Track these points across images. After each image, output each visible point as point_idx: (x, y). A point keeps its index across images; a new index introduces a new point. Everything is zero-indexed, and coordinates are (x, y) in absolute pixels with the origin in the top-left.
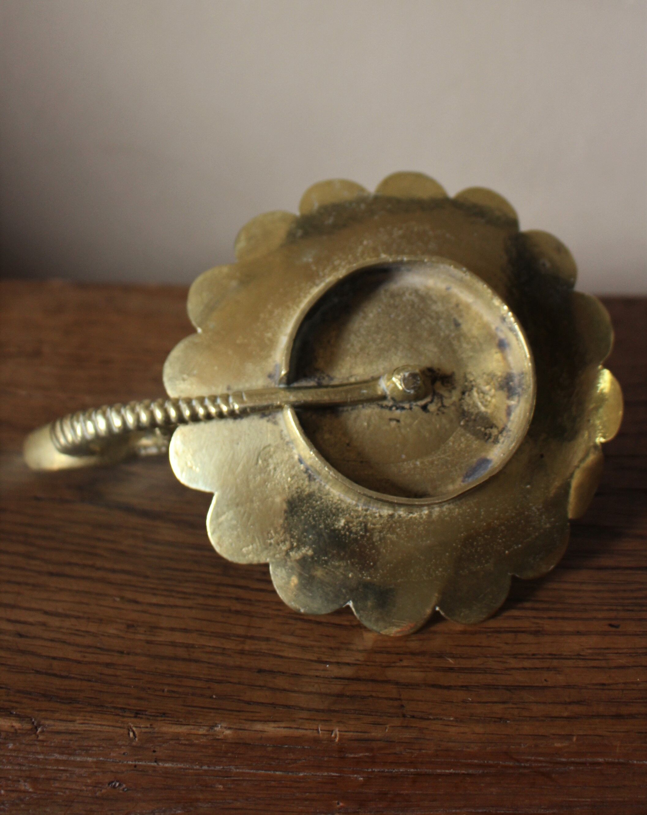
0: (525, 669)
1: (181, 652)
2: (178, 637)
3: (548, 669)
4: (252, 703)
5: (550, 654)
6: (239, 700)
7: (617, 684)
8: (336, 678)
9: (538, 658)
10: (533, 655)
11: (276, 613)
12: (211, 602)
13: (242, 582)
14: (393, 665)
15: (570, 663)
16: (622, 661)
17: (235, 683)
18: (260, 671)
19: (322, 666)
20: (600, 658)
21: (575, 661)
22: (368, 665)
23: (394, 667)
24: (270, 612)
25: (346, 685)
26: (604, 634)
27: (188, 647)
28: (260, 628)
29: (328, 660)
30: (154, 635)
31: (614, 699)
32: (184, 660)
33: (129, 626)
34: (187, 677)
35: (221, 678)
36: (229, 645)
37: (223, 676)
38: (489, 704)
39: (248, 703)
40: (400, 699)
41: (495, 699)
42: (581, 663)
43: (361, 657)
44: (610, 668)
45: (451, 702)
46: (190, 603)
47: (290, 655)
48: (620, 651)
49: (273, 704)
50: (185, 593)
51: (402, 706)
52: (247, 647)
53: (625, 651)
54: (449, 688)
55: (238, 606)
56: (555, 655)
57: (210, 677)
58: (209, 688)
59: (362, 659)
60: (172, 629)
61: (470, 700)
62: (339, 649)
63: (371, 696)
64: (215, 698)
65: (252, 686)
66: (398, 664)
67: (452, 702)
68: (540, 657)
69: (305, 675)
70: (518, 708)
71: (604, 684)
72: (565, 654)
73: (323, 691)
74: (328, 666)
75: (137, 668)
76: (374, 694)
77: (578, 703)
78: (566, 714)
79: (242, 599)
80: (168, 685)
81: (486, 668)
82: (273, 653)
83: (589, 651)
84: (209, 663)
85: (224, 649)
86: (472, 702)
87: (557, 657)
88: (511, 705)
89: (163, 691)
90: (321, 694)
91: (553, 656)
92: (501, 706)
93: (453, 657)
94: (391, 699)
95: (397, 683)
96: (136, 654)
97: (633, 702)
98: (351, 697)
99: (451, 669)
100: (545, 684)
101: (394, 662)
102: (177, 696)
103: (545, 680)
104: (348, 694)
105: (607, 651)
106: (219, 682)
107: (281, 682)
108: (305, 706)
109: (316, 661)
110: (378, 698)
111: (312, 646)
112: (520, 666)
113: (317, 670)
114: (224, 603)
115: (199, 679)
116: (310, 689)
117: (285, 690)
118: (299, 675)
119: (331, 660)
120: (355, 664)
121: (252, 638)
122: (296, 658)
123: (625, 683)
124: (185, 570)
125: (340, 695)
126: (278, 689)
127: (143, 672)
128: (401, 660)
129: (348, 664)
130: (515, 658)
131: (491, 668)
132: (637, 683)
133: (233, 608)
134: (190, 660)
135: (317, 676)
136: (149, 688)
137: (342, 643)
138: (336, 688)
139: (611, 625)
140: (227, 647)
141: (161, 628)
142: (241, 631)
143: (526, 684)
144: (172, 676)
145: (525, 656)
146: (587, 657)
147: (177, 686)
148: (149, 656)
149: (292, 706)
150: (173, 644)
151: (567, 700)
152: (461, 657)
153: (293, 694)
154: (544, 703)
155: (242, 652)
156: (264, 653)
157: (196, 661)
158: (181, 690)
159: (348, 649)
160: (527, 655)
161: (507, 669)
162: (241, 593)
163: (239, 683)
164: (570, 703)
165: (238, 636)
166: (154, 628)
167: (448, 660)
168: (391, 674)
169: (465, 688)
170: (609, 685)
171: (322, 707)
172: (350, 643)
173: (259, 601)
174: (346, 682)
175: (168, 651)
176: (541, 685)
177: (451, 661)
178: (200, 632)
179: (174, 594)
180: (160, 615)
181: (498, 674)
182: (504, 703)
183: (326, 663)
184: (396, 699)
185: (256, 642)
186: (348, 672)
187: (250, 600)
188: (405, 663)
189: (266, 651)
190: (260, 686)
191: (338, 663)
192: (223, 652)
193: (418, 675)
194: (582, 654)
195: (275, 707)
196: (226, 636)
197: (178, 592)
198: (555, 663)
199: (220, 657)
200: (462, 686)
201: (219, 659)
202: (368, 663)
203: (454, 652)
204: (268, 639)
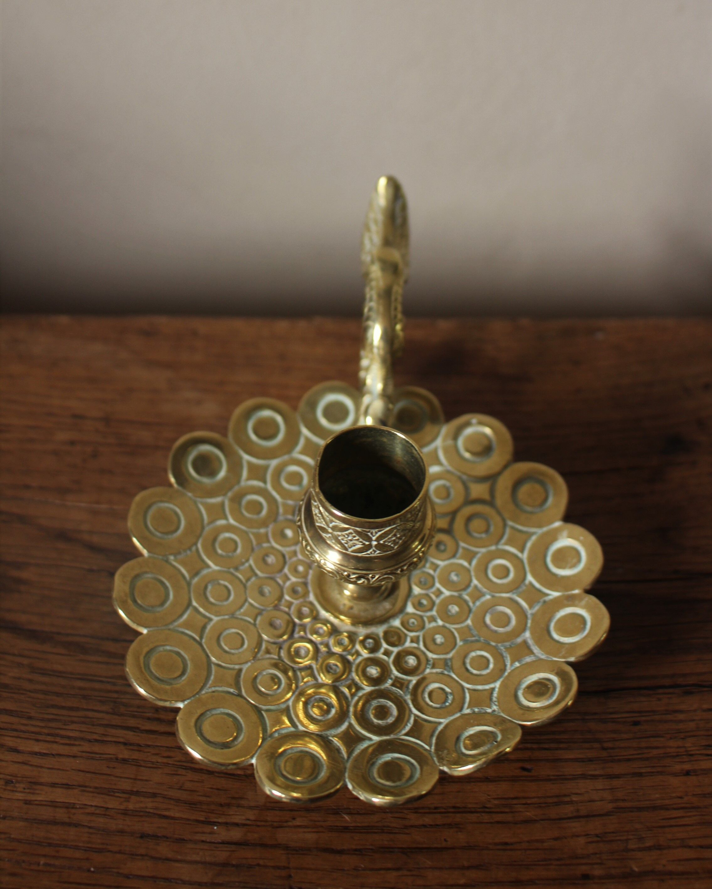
0: (424, 826)
1: (61, 815)
2: (59, 795)
3: (450, 826)
4: (131, 877)
5: (454, 807)
6: (118, 873)
7: (520, 842)
8: (223, 843)
9: (440, 813)
10: (436, 808)
11: (165, 760)
12: (97, 748)
13: (132, 722)
14: (285, 824)
15: (473, 817)
16: (530, 814)
17: (116, 852)
18: (143, 836)
19: (207, 829)
20: (507, 810)
21: (478, 815)
22: (258, 826)
23: (286, 827)
24: (160, 760)
25: (234, 851)
26: (514, 779)
27: (68, 806)
28: (146, 780)
29: (216, 820)
30: (33, 794)
31: (515, 861)
32: (63, 824)
33: (8, 782)
34: (65, 846)
35: (101, 846)
36: (113, 803)
37: (103, 844)
38: (382, 872)
39: (127, 876)
40: (288, 868)
41: (390, 865)
42: (486, 818)
43: (251, 815)
44: (516, 823)
45: (341, 870)
46: (75, 750)
47: (177, 815)
48: (529, 802)
49: (153, 877)
50: (69, 738)
51: (290, 876)
52: (131, 806)
53: (533, 801)
54: (341, 852)
55: (125, 754)
56: (459, 808)
57: (89, 845)
58: (87, 859)
59: (252, 818)
60: (54, 785)
61: (363, 866)
62: (229, 805)
63: (258, 865)
64: (93, 872)
65: (133, 855)
66: (290, 824)
67: (343, 870)
68: (443, 810)
69: (191, 840)
70: (412, 875)
71: (506, 844)
72: (470, 806)
73: (208, 859)
74: (215, 828)
75: (12, 836)
76: (261, 862)
77: (477, 867)
78: (462, 881)
79: (131, 744)
80: (45, 856)
81: (384, 826)
82: (159, 812)
83: (496, 802)
84: (90, 827)
85: (108, 808)
86: (364, 869)
87: (461, 810)
88: (405, 872)
89: (39, 864)
90: (204, 863)
91: (457, 810)
92: (395, 873)
93: (349, 814)
94: (279, 868)
95: (286, 848)
96: (13, 818)
97: (535, 865)
98: (237, 866)
99: (346, 829)
100: (444, 844)
101: (287, 822)
102: (53, 869)
103: (445, 840)
104: (234, 863)
105: (515, 802)
106: (100, 851)
107: (164, 849)
108: (187, 879)
109: (203, 822)
110: (265, 866)
111: (201, 803)
112: (420, 822)
113: (203, 833)
114: (111, 750)
115: (77, 848)
116: (196, 858)
117: (168, 859)
118: (184, 840)
119: (220, 820)
120: (244, 825)
121: (137, 793)
122: (181, 819)
123: (528, 842)
124: (71, 709)
125: (225, 864)
126: (160, 859)
127: (19, 841)
128: (294, 819)
129: (237, 825)
130: (416, 813)
131: (388, 827)
132: (542, 841)
133: (120, 756)
134: (70, 824)
135: (203, 841)
136: (24, 861)
137: (233, 798)
138: (222, 855)
139: (524, 769)
140: (110, 806)
141: (41, 784)
142: (126, 785)
143: (424, 846)
144: (50, 845)
145: (427, 811)
146: (493, 810)
147: (54, 857)
148: (26, 820)
149: (174, 879)
150: (53, 804)
151: (466, 864)
152: (358, 814)
153: (177, 865)
154: (441, 869)
155: (125, 813)
156: (149, 812)
157: (76, 825)
158: (57, 862)
159: (239, 806)
160: (429, 808)
161: (406, 827)
162: (130, 736)
163: (120, 852)
164: (468, 868)
165: (124, 792)
166: (34, 784)
167: (344, 818)
168: (283, 836)
169: (358, 852)
170: (512, 844)
171: (205, 879)
172: (241, 798)
173: (149, 746)
174: (233, 847)
175: (46, 813)
176: (439, 846)
177: (347, 817)
178: (83, 787)
179: (58, 739)
180: (42, 767)
181: (396, 833)
182: (398, 869)
183: (214, 823)
184: (285, 868)
185: (142, 799)
186: (236, 834)
187: (139, 745)
188: (298, 822)
189: (151, 811)
190: (142, 855)
191: (226, 824)
192: (106, 812)
193: (310, 837)
194: (488, 806)
195: (155, 882)
196: (109, 792)
197: (62, 737)
198: (458, 818)
199: (102, 820)
200: (356, 850)
201: (101, 821)
202: (259, 823)
203: (351, 807)
204: (154, 795)
